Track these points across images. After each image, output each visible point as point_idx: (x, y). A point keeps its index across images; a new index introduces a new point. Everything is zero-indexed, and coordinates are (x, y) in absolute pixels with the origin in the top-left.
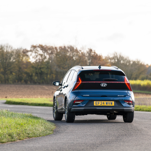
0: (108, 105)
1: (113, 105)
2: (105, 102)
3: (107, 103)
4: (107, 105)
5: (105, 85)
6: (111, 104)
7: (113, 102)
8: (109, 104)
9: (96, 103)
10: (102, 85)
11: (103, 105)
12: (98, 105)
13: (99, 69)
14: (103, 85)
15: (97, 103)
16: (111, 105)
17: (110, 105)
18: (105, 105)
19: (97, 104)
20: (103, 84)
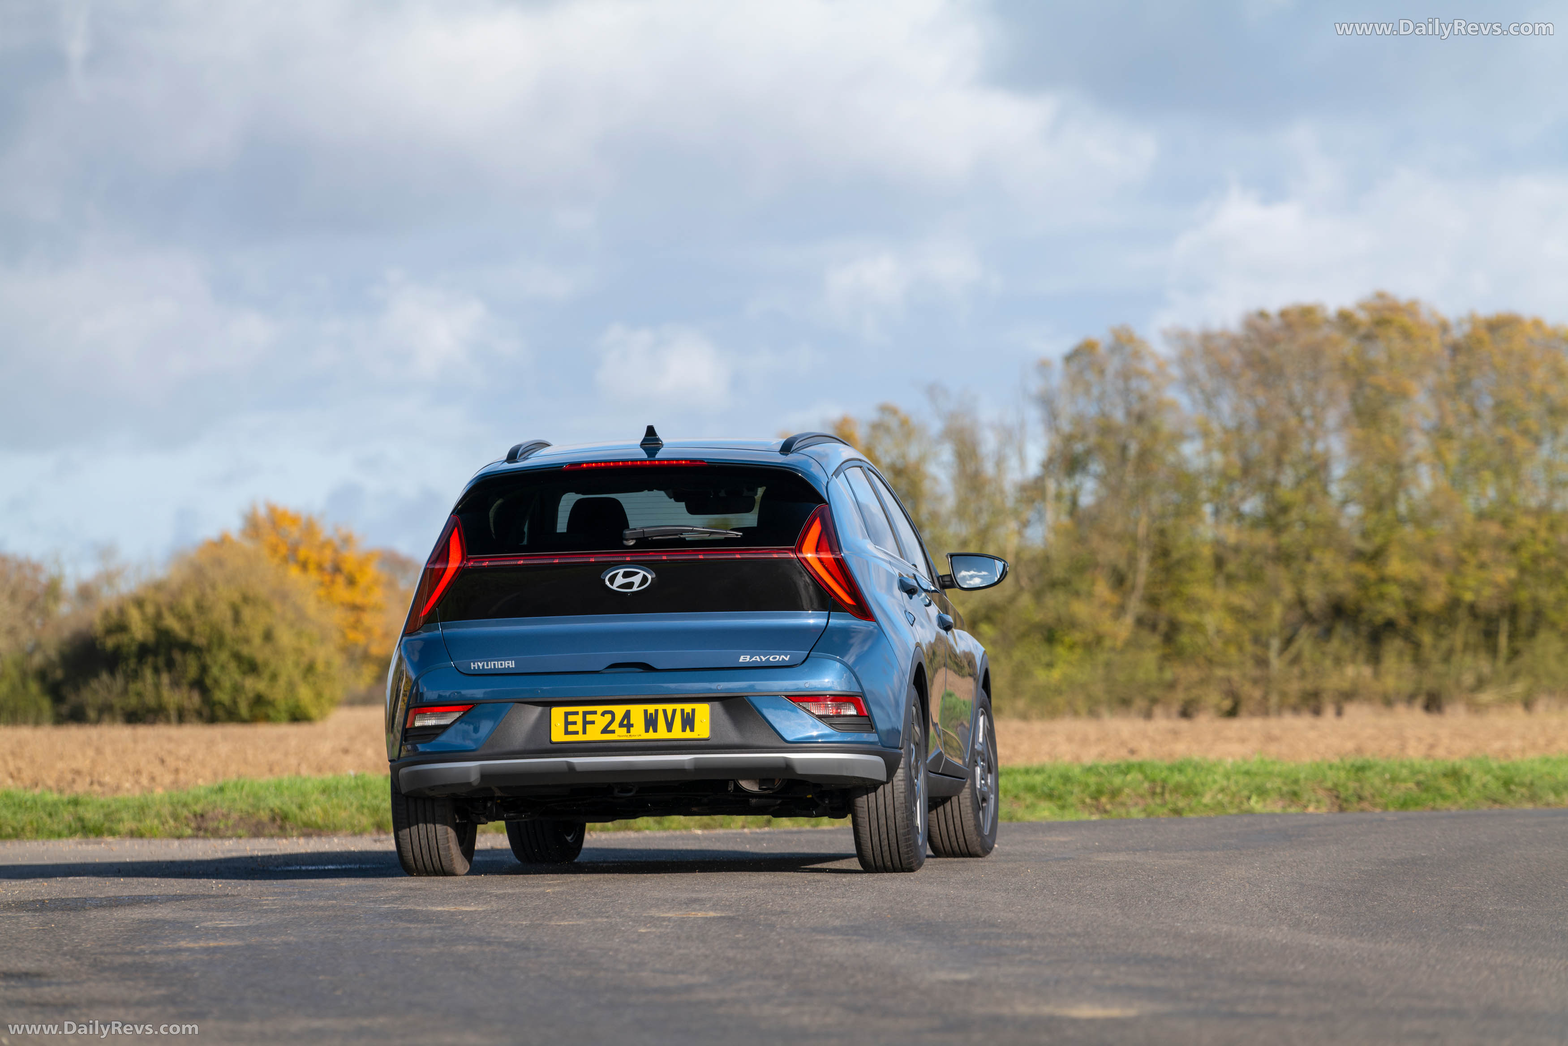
0: (662, 733)
1: (702, 729)
2: (637, 712)
3: (651, 722)
4: (651, 735)
5: (637, 580)
6: (688, 722)
7: (703, 712)
8: (669, 727)
9: (567, 723)
10: (612, 579)
11: (620, 734)
12: (580, 737)
13: (644, 456)
14: (620, 580)
15: (579, 719)
16: (688, 735)
17: (677, 733)
18: (638, 732)
19: (579, 727)
20: (626, 575)
